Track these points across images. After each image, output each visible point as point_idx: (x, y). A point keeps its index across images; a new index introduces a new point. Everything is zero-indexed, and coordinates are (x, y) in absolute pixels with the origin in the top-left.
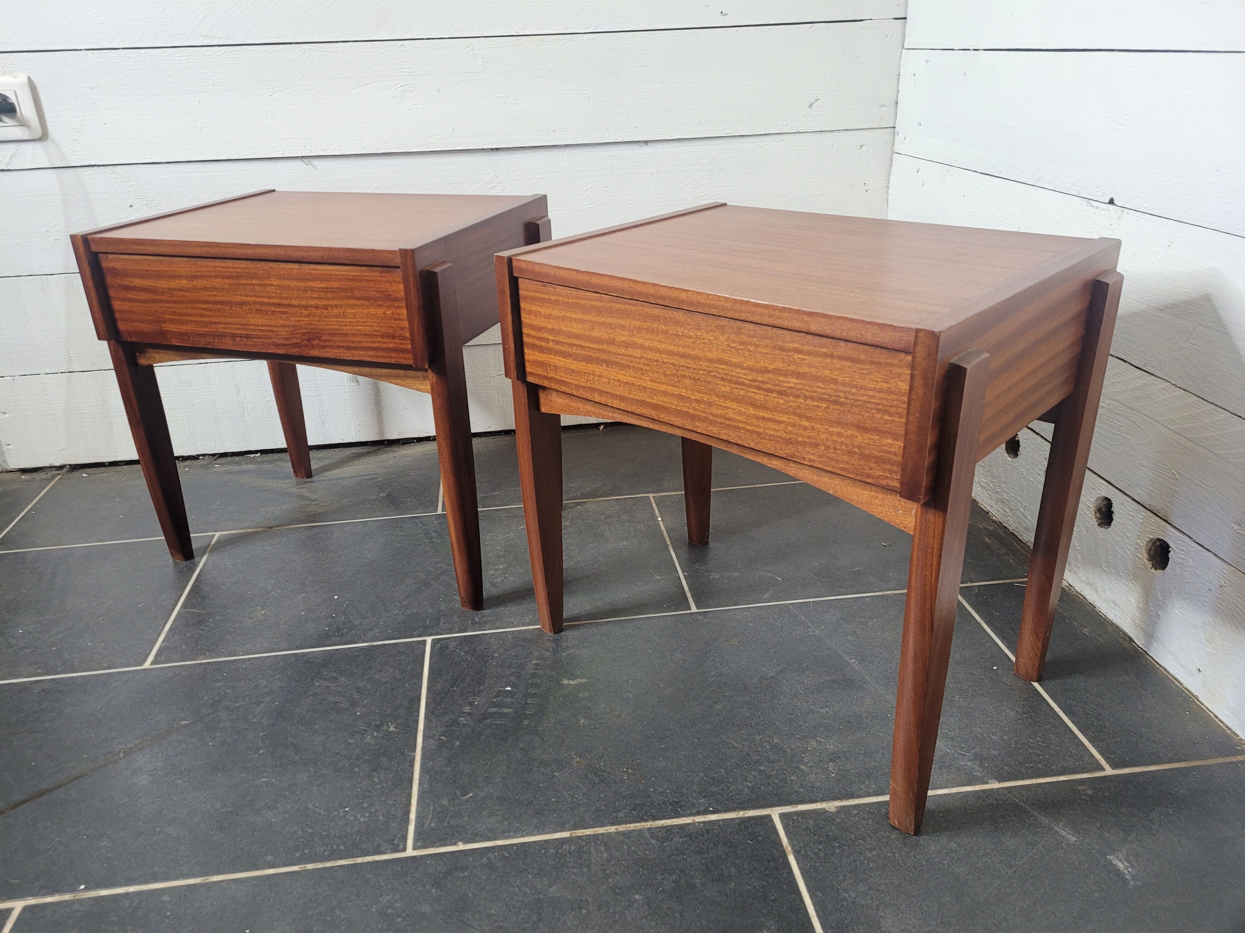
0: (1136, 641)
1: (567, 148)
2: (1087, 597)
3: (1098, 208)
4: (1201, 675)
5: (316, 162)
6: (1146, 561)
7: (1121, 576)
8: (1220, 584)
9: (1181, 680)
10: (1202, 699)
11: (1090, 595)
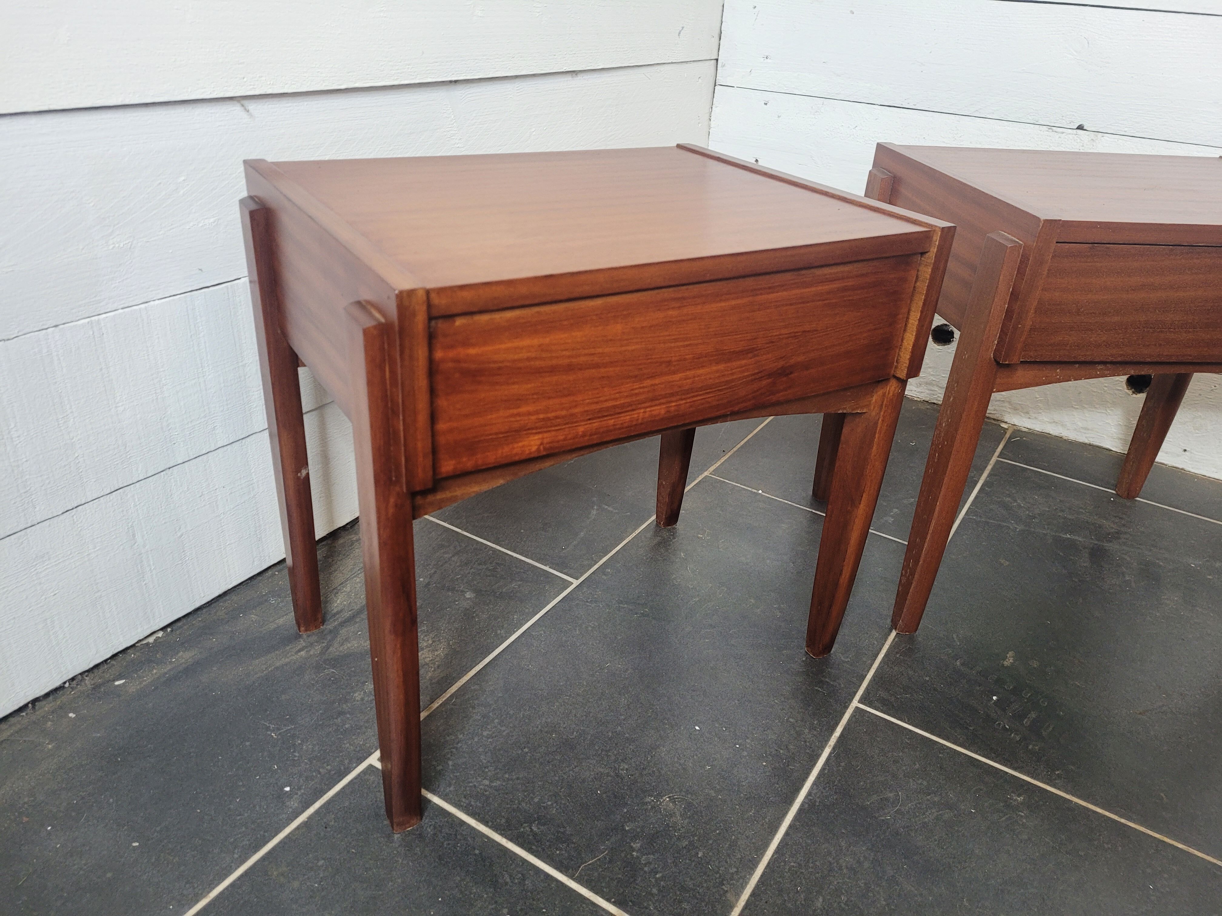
0: (1113, 450)
1: (517, 80)
2: (1051, 433)
3: (1063, 133)
4: (1186, 453)
5: (252, 106)
6: (1127, 391)
7: (1096, 408)
8: (1210, 389)
9: (1165, 462)
10: (1187, 468)
11: (1054, 430)
